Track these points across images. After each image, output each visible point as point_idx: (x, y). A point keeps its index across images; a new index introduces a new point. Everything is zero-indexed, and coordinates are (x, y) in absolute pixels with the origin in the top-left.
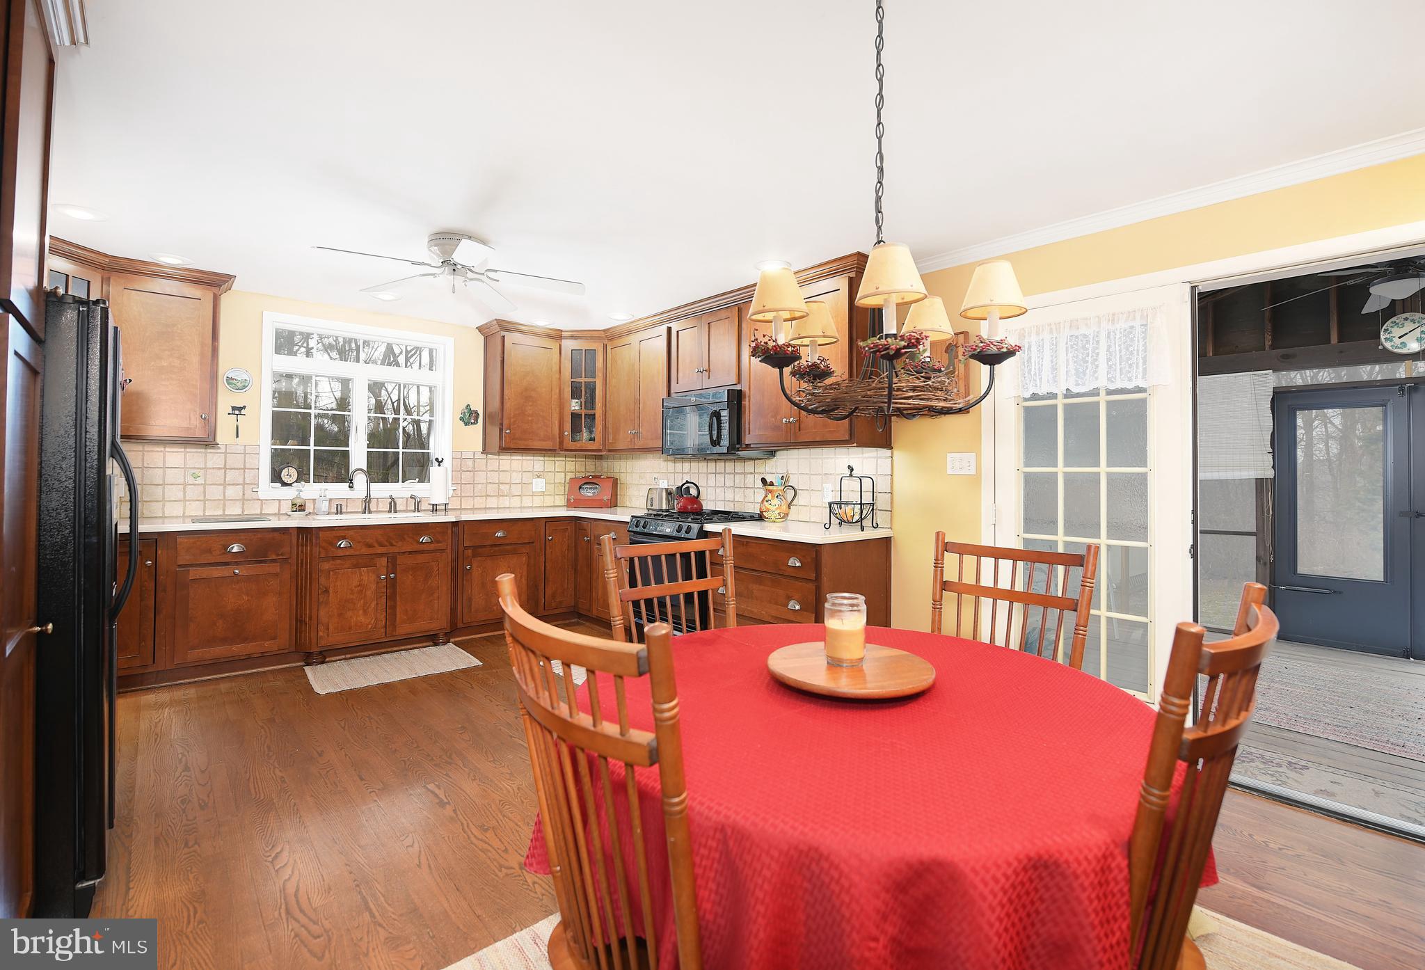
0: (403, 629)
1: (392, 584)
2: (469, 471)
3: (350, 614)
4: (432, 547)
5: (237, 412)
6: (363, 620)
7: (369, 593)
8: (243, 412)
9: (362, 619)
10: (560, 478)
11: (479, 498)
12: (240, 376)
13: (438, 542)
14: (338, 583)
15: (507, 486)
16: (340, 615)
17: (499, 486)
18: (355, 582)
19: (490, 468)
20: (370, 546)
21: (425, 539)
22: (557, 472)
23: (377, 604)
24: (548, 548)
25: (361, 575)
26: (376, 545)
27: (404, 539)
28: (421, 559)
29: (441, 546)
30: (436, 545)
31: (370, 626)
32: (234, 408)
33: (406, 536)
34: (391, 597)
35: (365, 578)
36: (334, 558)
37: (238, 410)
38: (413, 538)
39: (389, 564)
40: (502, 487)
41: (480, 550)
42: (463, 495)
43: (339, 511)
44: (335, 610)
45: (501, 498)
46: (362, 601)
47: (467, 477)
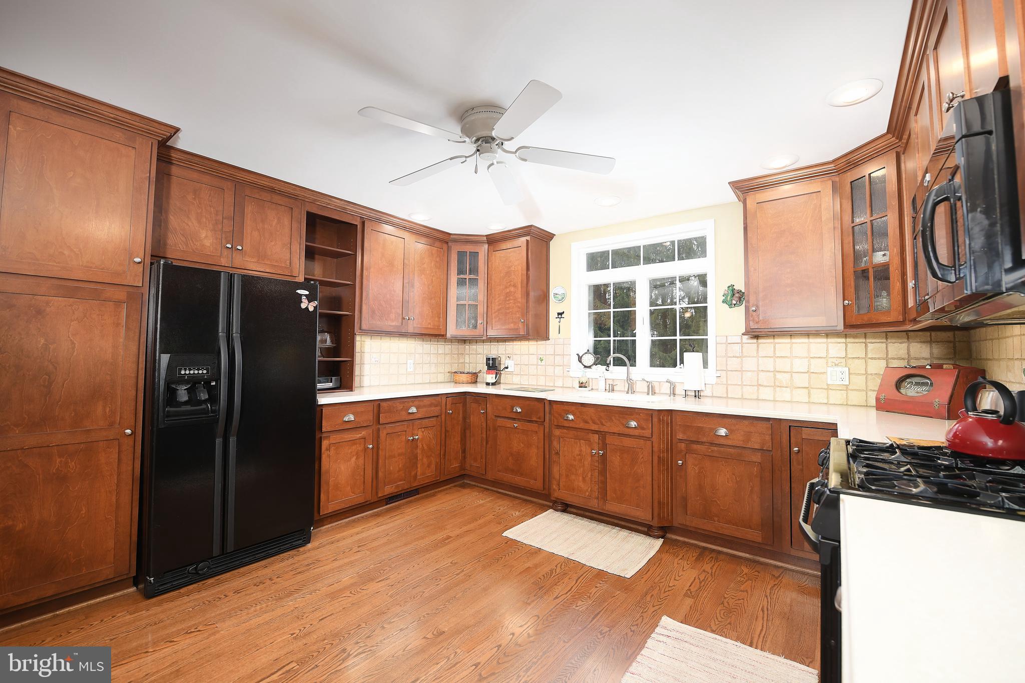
0: (613, 507)
1: (603, 459)
2: (736, 357)
3: (573, 477)
4: (636, 432)
5: (560, 316)
6: (582, 486)
7: (586, 463)
8: (563, 316)
9: (581, 484)
10: (878, 367)
12: (560, 291)
13: (643, 428)
14: (565, 449)
15: (787, 376)
16: (567, 476)
17: (775, 375)
18: (577, 452)
19: (761, 353)
20: (586, 422)
21: (633, 424)
22: (872, 359)
23: (592, 475)
24: (794, 463)
25: (580, 444)
26: (590, 422)
27: (613, 421)
28: (627, 442)
29: (647, 433)
30: (640, 431)
31: (587, 494)
32: (559, 314)
33: (613, 418)
34: (603, 472)
35: (583, 449)
36: (564, 427)
37: (560, 314)
38: (619, 420)
39: (600, 442)
40: (779, 376)
41: (695, 446)
42: (729, 382)
44: (564, 471)
45: (778, 389)
46: (582, 469)
47: (733, 363)
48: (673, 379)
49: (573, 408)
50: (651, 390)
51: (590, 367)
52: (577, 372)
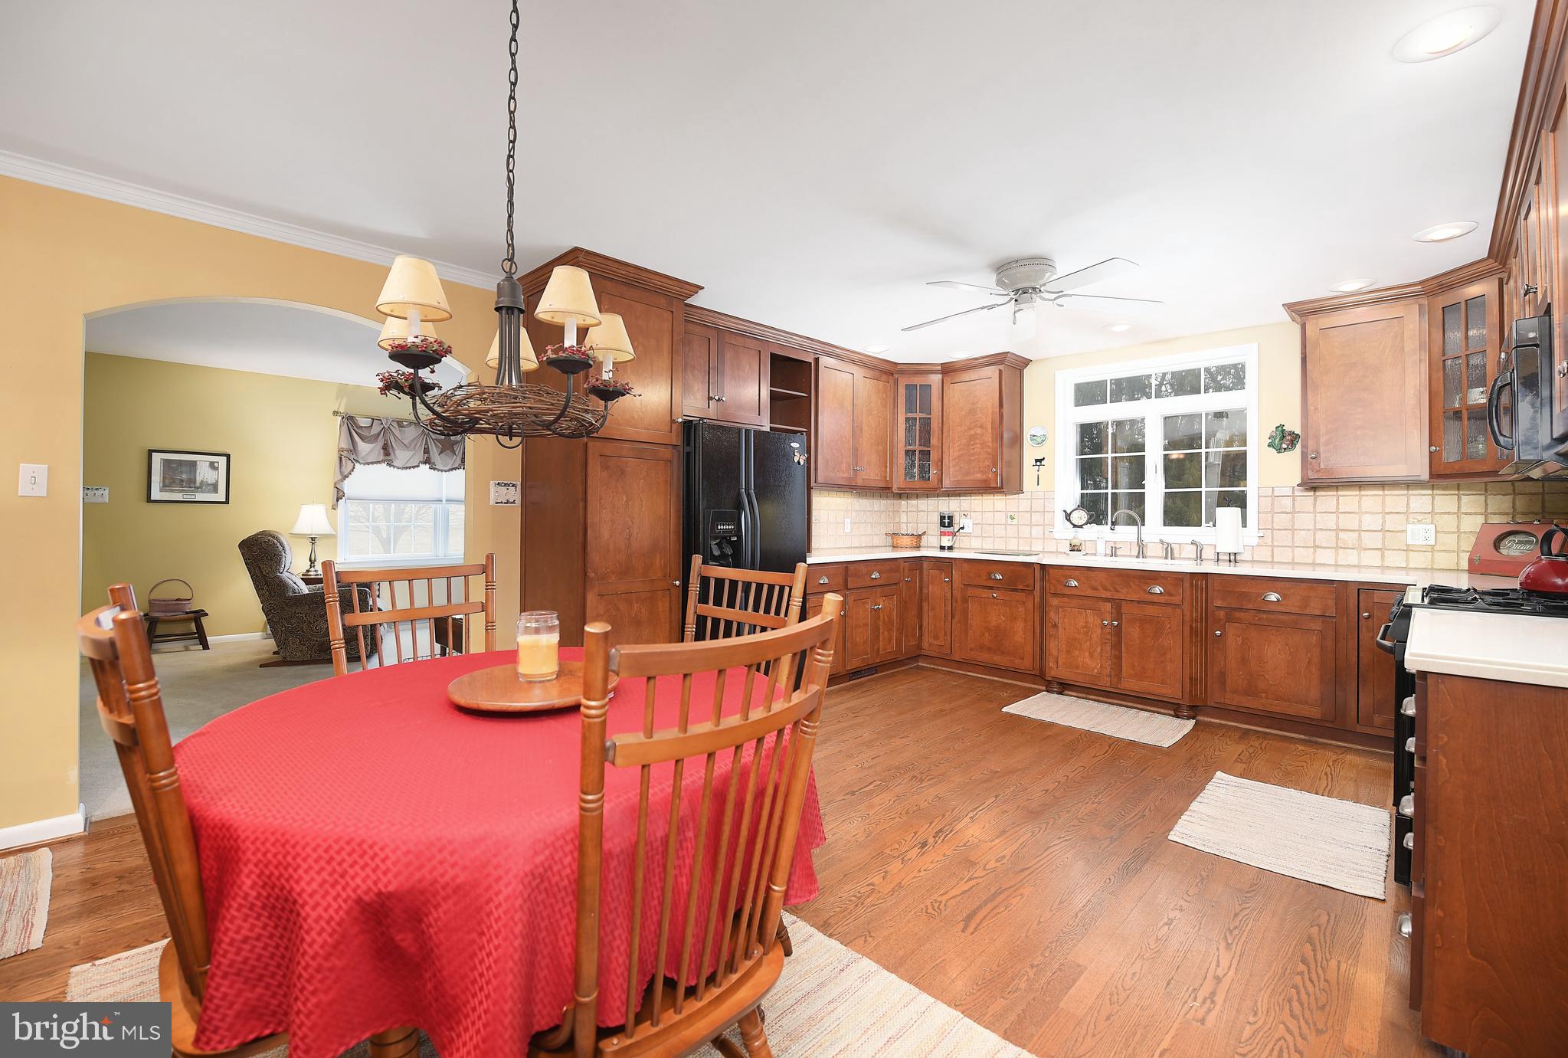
0: (1130, 684)
1: (1118, 632)
2: (1285, 513)
3: (1076, 653)
4: (1162, 599)
5: (1038, 463)
6: (1089, 663)
7: (1094, 636)
8: (1043, 463)
9: (1088, 660)
10: (1473, 523)
11: (1301, 549)
12: (1040, 433)
13: (1170, 595)
14: (1066, 620)
15: (1355, 535)
16: (1068, 652)
17: (1337, 534)
18: (1082, 623)
19: (1319, 508)
20: (1095, 589)
21: (1158, 589)
22: (1466, 514)
23: (1102, 650)
24: (1363, 630)
25: (1086, 615)
26: (1100, 588)
27: (1130, 587)
28: (1150, 611)
29: (1177, 600)
30: (1167, 597)
31: (1096, 671)
32: (1037, 461)
33: (1131, 583)
34: (1117, 645)
35: (1091, 620)
36: (1064, 595)
37: (1039, 461)
38: (1140, 586)
39: (1114, 611)
40: (1342, 535)
41: (1237, 614)
42: (1275, 544)
43: (1114, 553)
44: (1064, 646)
45: (1340, 551)
46: (1088, 643)
47: (1281, 520)
48: (1198, 539)
49: (1077, 573)
50: (1169, 552)
51: (1081, 526)
52: (1064, 532)
